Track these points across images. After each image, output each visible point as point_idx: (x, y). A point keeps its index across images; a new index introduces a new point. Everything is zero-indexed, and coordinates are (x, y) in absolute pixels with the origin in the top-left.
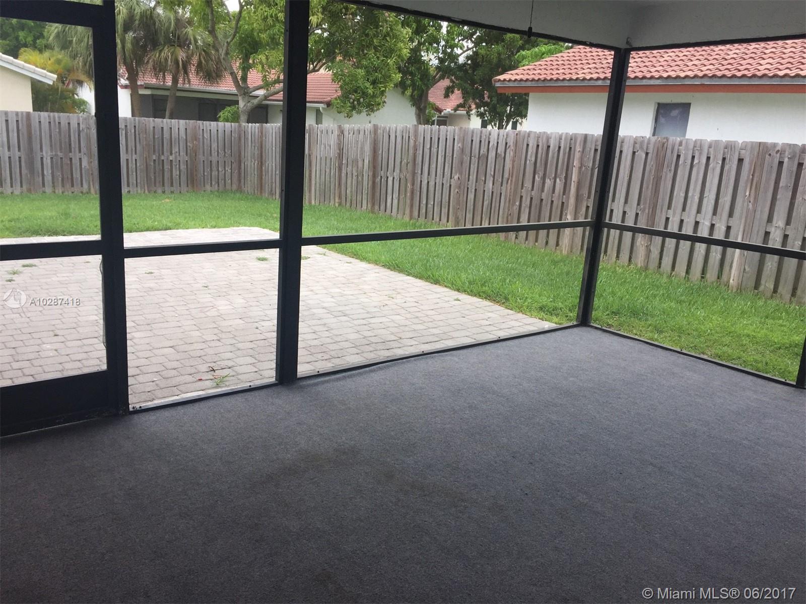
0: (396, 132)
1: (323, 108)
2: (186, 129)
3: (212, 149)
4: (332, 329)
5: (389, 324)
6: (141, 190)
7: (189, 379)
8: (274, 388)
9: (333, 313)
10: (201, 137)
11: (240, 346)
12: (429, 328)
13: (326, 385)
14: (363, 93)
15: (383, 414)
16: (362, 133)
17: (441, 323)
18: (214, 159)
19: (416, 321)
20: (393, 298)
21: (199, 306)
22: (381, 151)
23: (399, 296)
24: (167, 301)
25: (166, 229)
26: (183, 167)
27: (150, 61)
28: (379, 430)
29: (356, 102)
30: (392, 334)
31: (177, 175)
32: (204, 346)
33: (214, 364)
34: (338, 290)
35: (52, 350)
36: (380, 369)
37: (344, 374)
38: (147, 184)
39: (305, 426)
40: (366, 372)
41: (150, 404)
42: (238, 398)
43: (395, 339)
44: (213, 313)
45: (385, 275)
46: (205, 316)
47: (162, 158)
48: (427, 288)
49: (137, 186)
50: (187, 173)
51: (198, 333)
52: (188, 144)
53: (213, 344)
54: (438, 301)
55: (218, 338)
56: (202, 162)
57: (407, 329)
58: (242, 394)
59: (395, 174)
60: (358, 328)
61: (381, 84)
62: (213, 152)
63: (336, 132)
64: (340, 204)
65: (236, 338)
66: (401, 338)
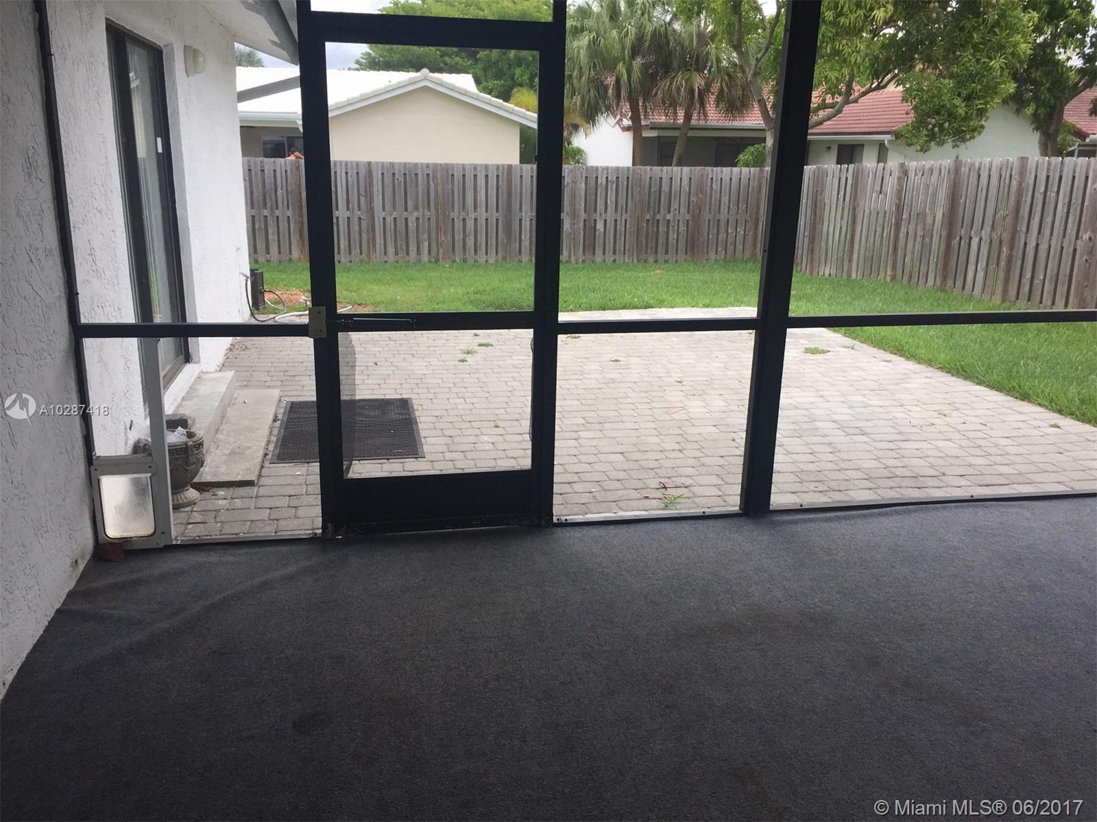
0: (990, 170)
1: (889, 141)
2: (690, 178)
3: (722, 204)
4: (839, 451)
5: (929, 453)
6: (629, 258)
7: (635, 494)
8: (736, 520)
9: (846, 430)
10: (708, 189)
11: (706, 461)
12: (996, 464)
13: (808, 524)
14: (950, 114)
15: (885, 576)
16: (936, 173)
17: (1018, 459)
18: (723, 217)
19: (977, 452)
20: (945, 415)
21: (666, 405)
22: (963, 198)
23: (955, 414)
24: (628, 397)
25: (646, 308)
26: (682, 228)
27: (659, 93)
28: (872, 597)
29: (936, 129)
30: (932, 466)
31: (673, 239)
32: (660, 456)
33: (667, 480)
34: (860, 398)
35: (489, 443)
36: (897, 513)
37: (839, 514)
38: (637, 252)
39: (766, 575)
40: (872, 515)
41: (579, 518)
42: (686, 526)
43: (935, 474)
44: (681, 415)
45: (942, 382)
46: (670, 418)
47: (658, 217)
48: (1006, 404)
49: (624, 254)
50: (687, 237)
51: (656, 440)
52: (692, 198)
53: (673, 455)
54: (1022, 425)
55: (680, 448)
56: (707, 221)
57: (957, 461)
58: (692, 522)
59: (983, 232)
60: (880, 454)
61: (979, 99)
62: (722, 207)
63: (897, 173)
64: (893, 278)
65: (703, 450)
66: (944, 474)
